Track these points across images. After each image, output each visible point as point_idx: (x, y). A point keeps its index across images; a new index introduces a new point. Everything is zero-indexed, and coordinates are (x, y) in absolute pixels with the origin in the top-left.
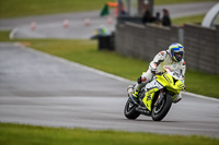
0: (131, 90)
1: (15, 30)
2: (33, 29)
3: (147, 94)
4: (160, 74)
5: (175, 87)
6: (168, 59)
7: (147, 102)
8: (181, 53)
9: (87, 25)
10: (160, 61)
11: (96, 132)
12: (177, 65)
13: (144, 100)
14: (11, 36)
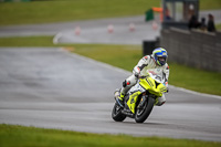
0: (117, 94)
1: (59, 35)
2: (78, 34)
3: (131, 97)
4: (143, 77)
5: (156, 90)
6: (152, 63)
7: (131, 105)
8: (164, 57)
9: (132, 30)
10: (144, 66)
11: (140, 139)
12: (161, 69)
13: (128, 103)
14: (55, 41)
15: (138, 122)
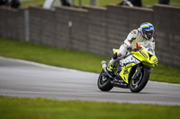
0: (105, 65)
3: (123, 69)
5: (151, 62)
7: (124, 76)
8: (151, 32)
10: (133, 39)
13: (121, 74)
15: (134, 91)
